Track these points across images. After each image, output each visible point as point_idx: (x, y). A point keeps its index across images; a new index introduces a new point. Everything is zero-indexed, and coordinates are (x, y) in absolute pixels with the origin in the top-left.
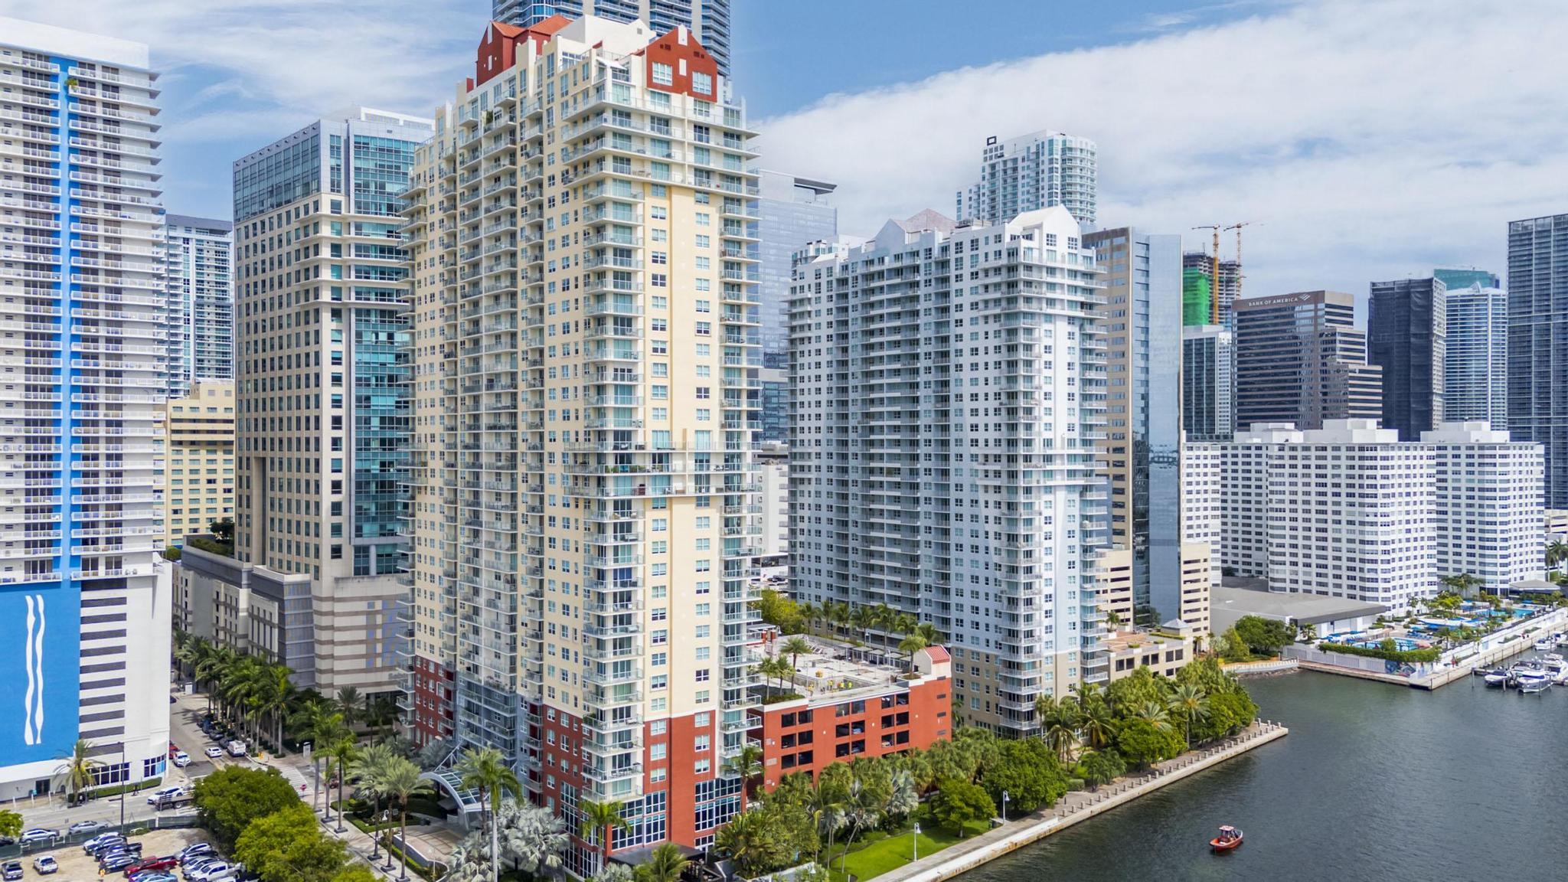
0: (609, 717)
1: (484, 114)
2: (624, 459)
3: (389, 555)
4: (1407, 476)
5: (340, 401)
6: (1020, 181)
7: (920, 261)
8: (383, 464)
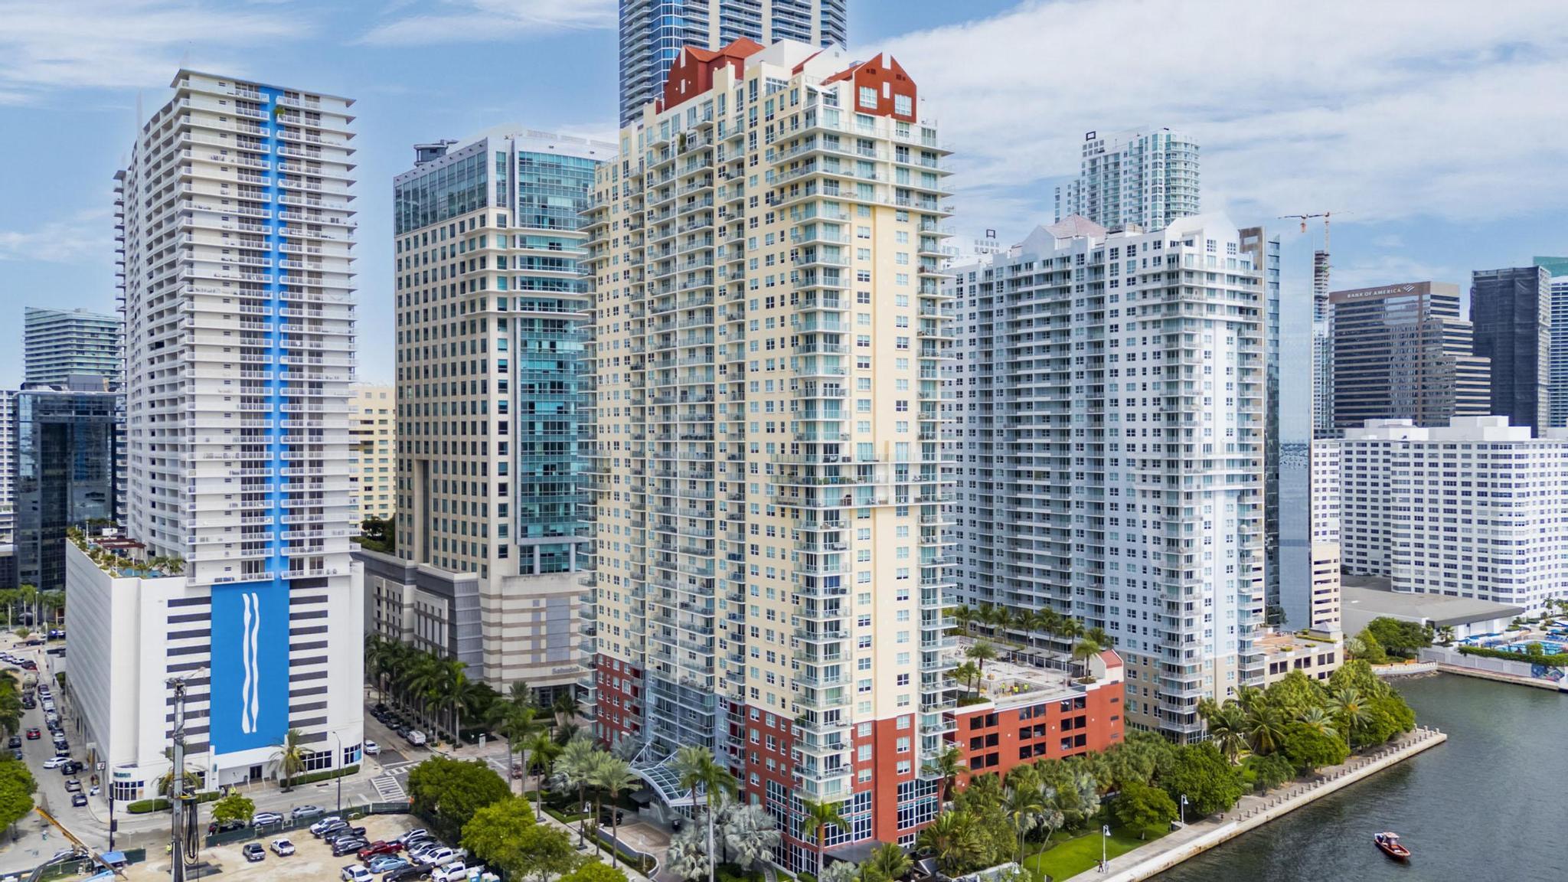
0: (821, 720)
1: (678, 136)
2: (834, 471)
3: (551, 555)
4: (1542, 475)
5: (505, 407)
6: (1122, 177)
7: (1072, 267)
8: (546, 468)
